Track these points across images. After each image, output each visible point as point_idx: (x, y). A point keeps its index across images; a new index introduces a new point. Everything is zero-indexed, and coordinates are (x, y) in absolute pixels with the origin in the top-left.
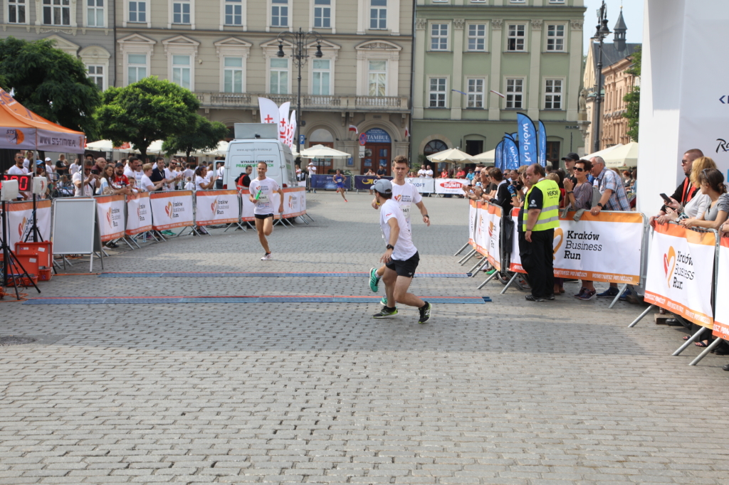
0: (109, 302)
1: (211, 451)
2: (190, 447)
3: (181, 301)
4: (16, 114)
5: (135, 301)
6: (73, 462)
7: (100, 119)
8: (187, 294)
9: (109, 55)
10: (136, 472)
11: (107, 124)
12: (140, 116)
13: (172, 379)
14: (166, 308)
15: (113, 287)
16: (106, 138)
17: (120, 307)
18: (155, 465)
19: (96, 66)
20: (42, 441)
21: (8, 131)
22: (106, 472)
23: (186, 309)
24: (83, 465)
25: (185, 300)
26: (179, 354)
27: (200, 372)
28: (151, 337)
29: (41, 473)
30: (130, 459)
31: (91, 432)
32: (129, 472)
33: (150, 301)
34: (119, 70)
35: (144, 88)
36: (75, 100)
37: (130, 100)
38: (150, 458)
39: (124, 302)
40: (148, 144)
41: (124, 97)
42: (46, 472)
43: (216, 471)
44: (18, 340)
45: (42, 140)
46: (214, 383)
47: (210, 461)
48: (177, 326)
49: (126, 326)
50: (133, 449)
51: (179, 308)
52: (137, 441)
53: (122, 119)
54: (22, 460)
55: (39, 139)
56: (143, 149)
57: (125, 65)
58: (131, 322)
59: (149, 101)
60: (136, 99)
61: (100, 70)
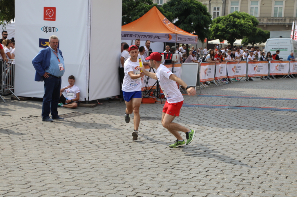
0: (196, 106)
1: (210, 166)
2: (201, 164)
3: (226, 107)
4: (170, 28)
5: (207, 106)
6: (154, 165)
7: (214, 30)
8: (231, 105)
9: (222, 2)
10: (175, 171)
11: (217, 32)
12: (231, 28)
13: (207, 138)
14: (219, 110)
15: (201, 101)
16: (217, 38)
17: (200, 109)
18: (183, 169)
19: (217, 7)
20: (146, 156)
21: (166, 35)
22: (164, 170)
23: (227, 111)
24: (157, 166)
25: (228, 107)
26: (214, 129)
27: (219, 136)
28: (207, 121)
29: (140, 167)
30: (175, 166)
31: (165, 155)
32: (173, 170)
33: (213, 107)
34: (226, 8)
35: (234, 16)
36: (202, 22)
37: (227, 22)
38: (183, 166)
39: (202, 107)
40: (234, 41)
41: (225, 20)
42: (142, 167)
43: (207, 174)
44: (154, 119)
45: (179, 38)
46: (224, 140)
47: (207, 170)
48: (219, 117)
49: (198, 116)
50: (178, 162)
51: (224, 110)
52: (181, 160)
53: (223, 30)
54: (136, 162)
55: (177, 38)
56: (232, 43)
57: (229, 6)
58: (201, 114)
59: (235, 22)
60: (230, 21)
61: (218, 9)
